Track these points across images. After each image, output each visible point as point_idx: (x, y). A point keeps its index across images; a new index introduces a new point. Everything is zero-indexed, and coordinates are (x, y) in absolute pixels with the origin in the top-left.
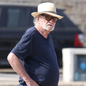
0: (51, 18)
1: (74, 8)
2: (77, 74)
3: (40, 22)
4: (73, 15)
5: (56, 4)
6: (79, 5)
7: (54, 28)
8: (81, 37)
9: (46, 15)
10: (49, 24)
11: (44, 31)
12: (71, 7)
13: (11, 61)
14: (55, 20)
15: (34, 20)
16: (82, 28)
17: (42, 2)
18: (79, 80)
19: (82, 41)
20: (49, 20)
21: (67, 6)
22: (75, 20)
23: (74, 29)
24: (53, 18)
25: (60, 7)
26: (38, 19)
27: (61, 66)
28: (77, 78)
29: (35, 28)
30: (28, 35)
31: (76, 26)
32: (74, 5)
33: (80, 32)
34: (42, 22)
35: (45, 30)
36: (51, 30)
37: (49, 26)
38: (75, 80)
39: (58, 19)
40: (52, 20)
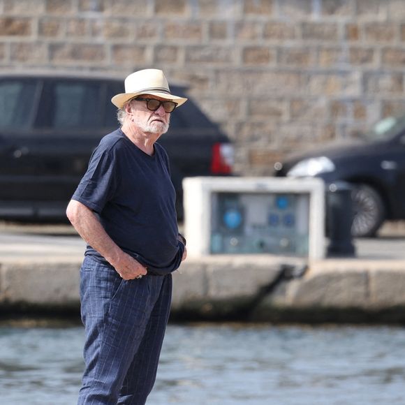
0: (158, 103)
1: (210, 84)
2: (217, 238)
3: (133, 118)
4: (210, 98)
5: (169, 74)
6: (223, 77)
7: (168, 126)
8: (226, 150)
9: (146, 97)
10: (154, 117)
11: (145, 135)
12: (203, 81)
13: (75, 219)
14: (169, 107)
15: (118, 114)
16: (230, 131)
17: (136, 70)
18: (223, 250)
19: (229, 161)
20: (156, 110)
21: (194, 78)
22: (214, 110)
23: (211, 132)
24: (163, 102)
25: (178, 81)
26: (129, 111)
27: (181, 219)
28: (217, 246)
29: (121, 132)
30: (105, 151)
31: (215, 126)
32: (211, 75)
33: (224, 140)
34: (138, 116)
35: (146, 133)
36: (162, 131)
37: (156, 122)
38: (212, 251)
39: (176, 104)
40: (161, 108)
